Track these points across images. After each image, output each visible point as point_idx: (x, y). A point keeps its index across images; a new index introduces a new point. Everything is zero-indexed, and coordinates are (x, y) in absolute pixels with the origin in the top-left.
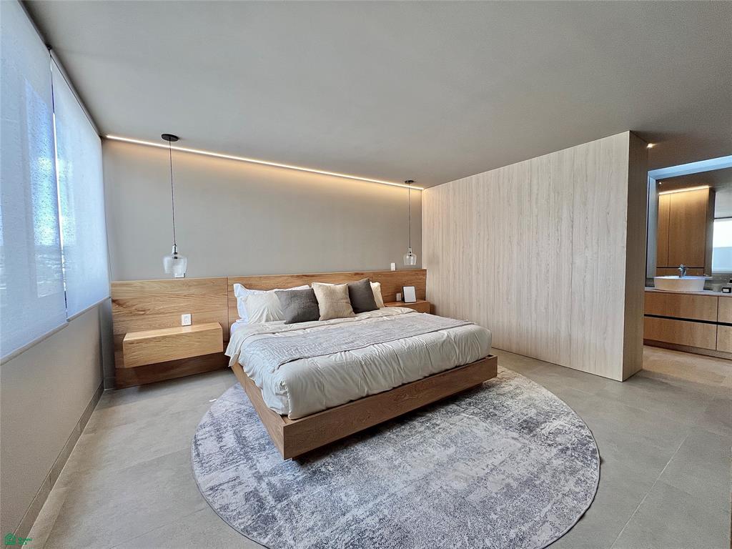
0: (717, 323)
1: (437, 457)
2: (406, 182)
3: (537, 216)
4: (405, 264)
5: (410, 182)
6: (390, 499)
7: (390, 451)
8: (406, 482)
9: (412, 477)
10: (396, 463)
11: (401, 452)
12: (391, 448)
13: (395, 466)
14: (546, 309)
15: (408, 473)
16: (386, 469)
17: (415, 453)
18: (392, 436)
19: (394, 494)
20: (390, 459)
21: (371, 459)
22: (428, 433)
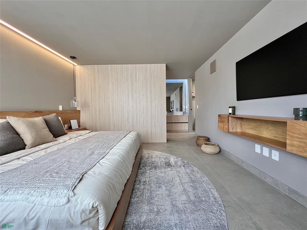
0: (171, 123)
1: (164, 194)
2: (71, 57)
3: (139, 87)
4: (71, 106)
5: (73, 58)
6: (178, 228)
7: (146, 207)
8: (171, 214)
9: (170, 210)
10: (156, 210)
11: (150, 203)
12: (144, 205)
13: (157, 212)
14: (143, 123)
15: (166, 210)
16: (157, 217)
17: (156, 199)
18: (135, 199)
19: (176, 224)
20: (151, 211)
21: (143, 219)
22: (147, 187)
